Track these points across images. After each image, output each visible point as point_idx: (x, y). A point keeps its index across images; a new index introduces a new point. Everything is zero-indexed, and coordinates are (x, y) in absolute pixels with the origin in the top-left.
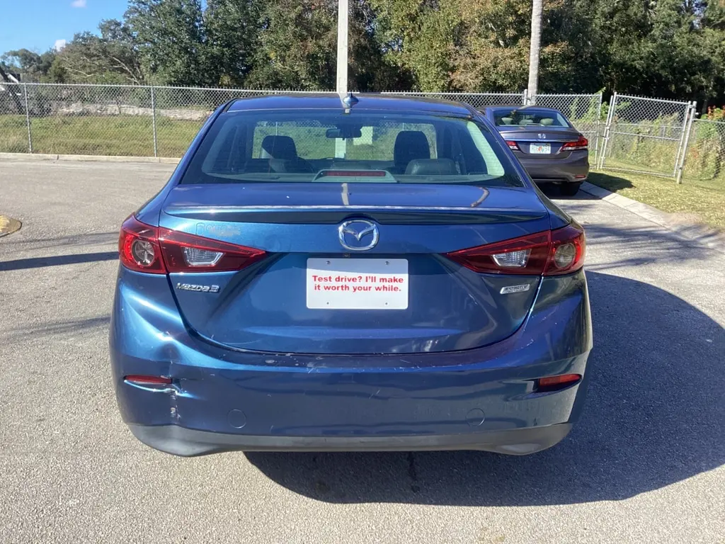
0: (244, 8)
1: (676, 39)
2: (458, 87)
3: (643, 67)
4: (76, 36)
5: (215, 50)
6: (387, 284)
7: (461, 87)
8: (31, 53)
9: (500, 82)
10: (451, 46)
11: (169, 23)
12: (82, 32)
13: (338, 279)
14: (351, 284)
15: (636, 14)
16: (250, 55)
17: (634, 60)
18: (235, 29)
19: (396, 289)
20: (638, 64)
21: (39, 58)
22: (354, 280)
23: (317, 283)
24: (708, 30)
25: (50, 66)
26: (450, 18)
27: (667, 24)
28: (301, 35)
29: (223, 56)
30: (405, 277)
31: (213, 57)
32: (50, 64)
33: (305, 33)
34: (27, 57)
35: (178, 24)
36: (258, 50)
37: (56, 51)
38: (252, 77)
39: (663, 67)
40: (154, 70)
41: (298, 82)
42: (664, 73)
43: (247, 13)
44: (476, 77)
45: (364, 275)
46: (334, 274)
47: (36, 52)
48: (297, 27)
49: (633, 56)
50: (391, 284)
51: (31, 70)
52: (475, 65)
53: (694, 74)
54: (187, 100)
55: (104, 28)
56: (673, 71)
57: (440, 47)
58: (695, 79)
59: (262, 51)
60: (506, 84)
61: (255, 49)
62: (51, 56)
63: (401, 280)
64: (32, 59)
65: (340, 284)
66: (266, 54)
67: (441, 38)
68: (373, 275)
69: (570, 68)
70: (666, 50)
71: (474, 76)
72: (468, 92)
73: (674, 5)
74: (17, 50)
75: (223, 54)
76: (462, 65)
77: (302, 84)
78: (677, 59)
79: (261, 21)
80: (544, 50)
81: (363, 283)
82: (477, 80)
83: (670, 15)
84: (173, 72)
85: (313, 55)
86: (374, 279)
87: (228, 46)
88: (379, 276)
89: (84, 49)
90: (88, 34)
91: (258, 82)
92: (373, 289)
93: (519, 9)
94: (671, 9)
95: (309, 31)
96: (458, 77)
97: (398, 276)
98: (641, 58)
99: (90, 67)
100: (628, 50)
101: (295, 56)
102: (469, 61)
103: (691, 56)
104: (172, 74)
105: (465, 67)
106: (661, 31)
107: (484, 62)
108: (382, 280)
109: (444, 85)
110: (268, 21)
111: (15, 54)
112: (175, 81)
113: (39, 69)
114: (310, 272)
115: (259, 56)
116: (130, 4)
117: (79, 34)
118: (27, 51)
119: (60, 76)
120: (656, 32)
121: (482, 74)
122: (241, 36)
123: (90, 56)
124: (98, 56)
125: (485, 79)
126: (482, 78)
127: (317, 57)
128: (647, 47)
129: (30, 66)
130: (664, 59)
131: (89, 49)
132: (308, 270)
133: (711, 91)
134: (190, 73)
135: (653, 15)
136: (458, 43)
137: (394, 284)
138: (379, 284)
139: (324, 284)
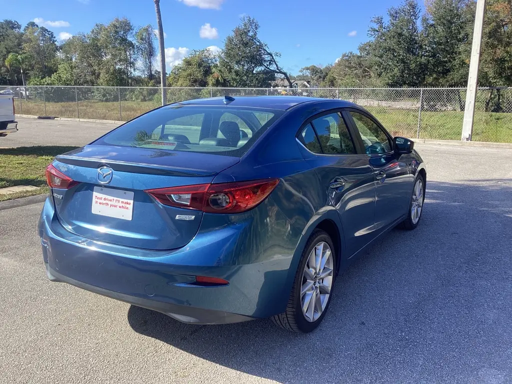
0: (449, 28)
4: (343, 55)
5: (423, 60)
6: (124, 205)
8: (316, 68)
11: (392, 43)
12: (348, 52)
13: (105, 199)
14: (110, 203)
16: (450, 61)
18: (440, 44)
19: (127, 208)
21: (321, 71)
22: (111, 200)
23: (97, 200)
25: (327, 75)
28: (493, 44)
29: (429, 63)
30: (132, 202)
31: (421, 64)
32: (327, 74)
33: (496, 43)
34: (314, 70)
35: (399, 43)
36: (456, 58)
37: (332, 65)
38: (449, 77)
40: (380, 75)
41: (487, 80)
43: (451, 32)
45: (115, 198)
46: (104, 196)
47: (320, 67)
48: (490, 38)
50: (126, 205)
51: (315, 78)
54: (398, 96)
55: (362, 49)
59: (460, 58)
61: (454, 57)
62: (328, 69)
63: (130, 204)
64: (317, 71)
65: (105, 202)
66: (463, 60)
68: (118, 199)
74: (309, 66)
75: (428, 61)
77: (490, 81)
79: (461, 37)
81: (114, 203)
84: (391, 76)
85: (501, 59)
86: (119, 201)
87: (434, 56)
88: (121, 200)
89: (347, 64)
90: (351, 53)
91: (453, 81)
92: (118, 207)
95: (500, 41)
97: (129, 201)
99: (349, 75)
101: (486, 61)
104: (391, 78)
108: (122, 202)
110: (467, 36)
111: (307, 69)
112: (391, 83)
113: (320, 77)
114: (95, 194)
115: (457, 62)
116: (369, 32)
117: (345, 54)
118: (315, 66)
119: (332, 81)
122: (444, 49)
123: (350, 68)
124: (355, 68)
127: (505, 61)
129: (315, 76)
131: (350, 63)
132: (94, 192)
134: (403, 77)
137: (128, 206)
138: (121, 205)
139: (99, 201)
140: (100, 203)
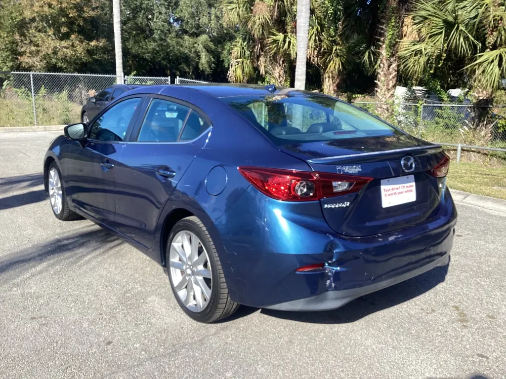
1: (169, 41)
2: (26, 67)
3: (151, 59)
6: (408, 189)
7: (29, 67)
9: (59, 64)
10: (17, 37)
13: (393, 189)
14: (397, 191)
15: (141, 23)
17: (144, 54)
19: (412, 191)
20: (147, 56)
22: (398, 189)
23: (386, 193)
24: (186, 37)
26: (13, 15)
27: (162, 31)
39: (164, 59)
42: (164, 63)
44: (41, 61)
45: (401, 185)
46: (391, 187)
49: (143, 51)
52: (38, 51)
53: (180, 64)
56: (170, 61)
57: (7, 37)
58: (181, 67)
60: (65, 66)
63: (413, 186)
65: (393, 192)
67: (7, 30)
69: (109, 57)
70: (163, 47)
71: (38, 60)
72: (35, 71)
73: (165, 19)
76: (28, 51)
78: (171, 54)
80: (90, 43)
81: (401, 190)
82: (41, 63)
83: (163, 26)
86: (404, 187)
88: (406, 185)
92: (404, 192)
93: (70, 13)
94: (164, 22)
96: (25, 60)
98: (149, 53)
100: (139, 46)
102: (33, 48)
103: (180, 52)
105: (30, 53)
106: (159, 35)
107: (44, 50)
108: (407, 187)
109: (13, 66)
120: (156, 36)
121: (45, 59)
125: (47, 62)
126: (45, 61)
128: (152, 45)
130: (164, 53)
132: (381, 186)
133: (191, 75)
135: (152, 24)
136: (23, 35)
137: (411, 188)
138: (406, 189)
139: (388, 193)
140: (389, 195)
